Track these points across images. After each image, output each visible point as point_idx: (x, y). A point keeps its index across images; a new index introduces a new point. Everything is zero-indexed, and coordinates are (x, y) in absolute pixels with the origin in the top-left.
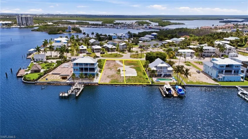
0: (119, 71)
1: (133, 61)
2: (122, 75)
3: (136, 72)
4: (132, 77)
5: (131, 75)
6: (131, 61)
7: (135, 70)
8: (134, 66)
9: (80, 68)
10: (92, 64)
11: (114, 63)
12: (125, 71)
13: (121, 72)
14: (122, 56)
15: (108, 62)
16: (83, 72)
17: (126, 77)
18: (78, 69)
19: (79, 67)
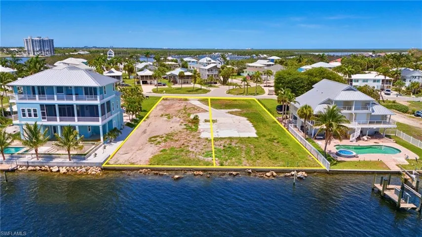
0: (196, 121)
1: (235, 100)
2: (203, 135)
3: (251, 124)
4: (241, 140)
5: (235, 134)
6: (229, 100)
7: (246, 119)
8: (240, 110)
9: (42, 106)
10: (91, 88)
11: (183, 104)
12: (214, 121)
13: (202, 126)
14: (206, 91)
15: (168, 103)
16: (56, 120)
17: (216, 139)
18: (35, 111)
19: (38, 101)
